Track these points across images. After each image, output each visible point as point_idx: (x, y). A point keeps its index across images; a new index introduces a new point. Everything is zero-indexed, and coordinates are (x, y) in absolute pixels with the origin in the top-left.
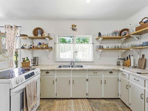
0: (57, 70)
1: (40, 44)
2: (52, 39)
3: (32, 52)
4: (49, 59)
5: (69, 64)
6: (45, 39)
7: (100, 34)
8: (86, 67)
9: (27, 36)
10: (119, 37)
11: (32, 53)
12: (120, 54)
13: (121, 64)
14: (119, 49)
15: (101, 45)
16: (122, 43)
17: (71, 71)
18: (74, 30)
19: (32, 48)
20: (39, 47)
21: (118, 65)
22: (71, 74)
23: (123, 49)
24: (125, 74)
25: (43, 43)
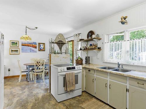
0: (96, 70)
1: (91, 45)
2: (101, 39)
3: (87, 52)
6: (93, 40)
11: (87, 54)
18: (124, 24)
25: (93, 44)
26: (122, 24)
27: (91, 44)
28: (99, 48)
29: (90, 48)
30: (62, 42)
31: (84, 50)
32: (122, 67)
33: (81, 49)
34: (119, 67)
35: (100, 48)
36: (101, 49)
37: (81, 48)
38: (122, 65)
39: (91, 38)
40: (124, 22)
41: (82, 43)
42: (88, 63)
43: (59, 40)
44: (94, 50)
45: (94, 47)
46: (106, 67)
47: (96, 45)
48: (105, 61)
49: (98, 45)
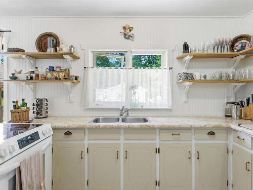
0: (89, 129)
1: (51, 69)
2: (79, 58)
3: (35, 87)
4: (72, 102)
5: (116, 114)
6: (64, 58)
7: (186, 47)
8: (154, 122)
9: (22, 51)
10: (230, 53)
12: (232, 93)
13: (234, 115)
14: (230, 80)
15: (190, 71)
16: (236, 68)
17: (122, 131)
18: (128, 38)
19: (33, 78)
20: (49, 75)
21: (228, 116)
22: (122, 137)
23: (238, 81)
24: (242, 136)
31: (30, 81)
33: (14, 78)
34: (121, 115)
35: (77, 77)
37: (13, 74)
39: (56, 51)
40: (130, 36)
45: (62, 74)
47: (67, 70)
49: (70, 70)
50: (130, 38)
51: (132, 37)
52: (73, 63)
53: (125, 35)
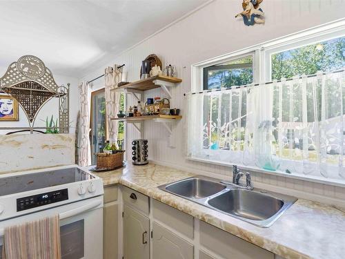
2: (180, 81)
3: (142, 125)
18: (253, 23)
25: (156, 99)
26: (247, 23)
27: (152, 100)
28: (175, 113)
29: (147, 110)
30: (40, 87)
31: (132, 119)
32: (249, 182)
33: (121, 116)
34: (236, 181)
35: (178, 111)
36: (181, 114)
37: (121, 112)
38: (250, 174)
39: (149, 76)
40: (254, 16)
41: (129, 95)
42: (142, 161)
43: (24, 79)
44: (158, 120)
45: (157, 107)
46: (195, 181)
47: (166, 102)
48: (193, 158)
49: (171, 100)
50: (256, 19)
51: (258, 16)
52: (173, 90)
53: (245, 17)
